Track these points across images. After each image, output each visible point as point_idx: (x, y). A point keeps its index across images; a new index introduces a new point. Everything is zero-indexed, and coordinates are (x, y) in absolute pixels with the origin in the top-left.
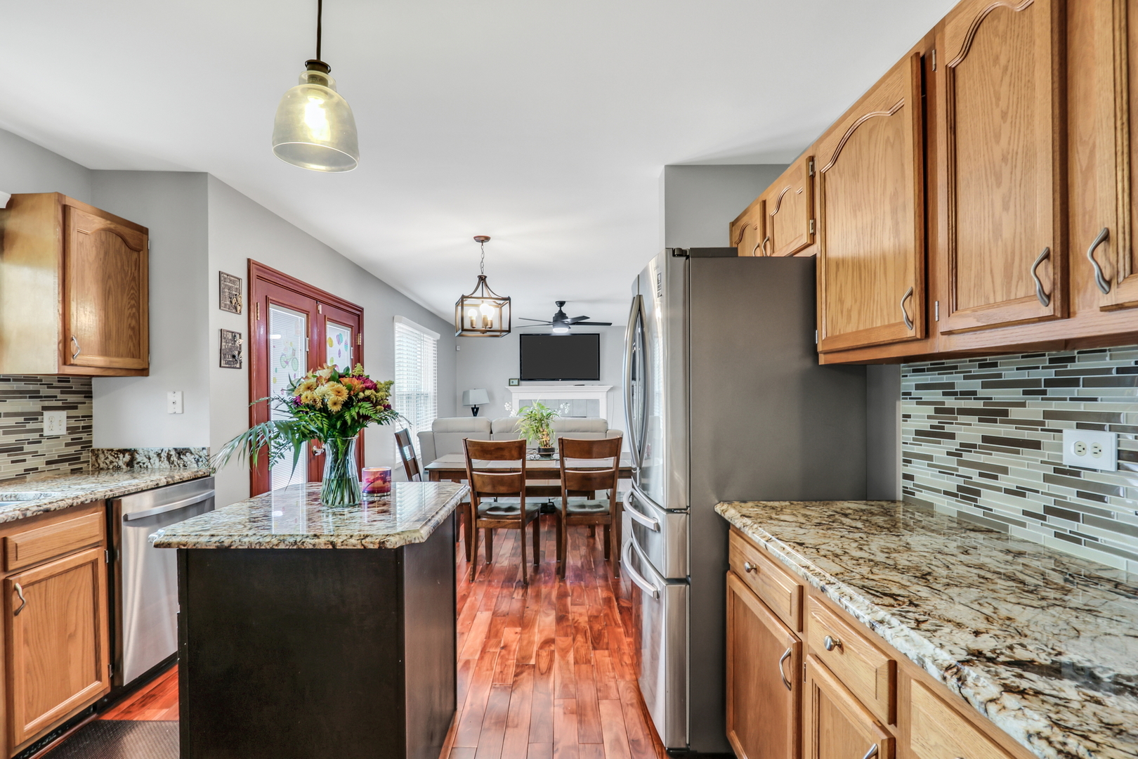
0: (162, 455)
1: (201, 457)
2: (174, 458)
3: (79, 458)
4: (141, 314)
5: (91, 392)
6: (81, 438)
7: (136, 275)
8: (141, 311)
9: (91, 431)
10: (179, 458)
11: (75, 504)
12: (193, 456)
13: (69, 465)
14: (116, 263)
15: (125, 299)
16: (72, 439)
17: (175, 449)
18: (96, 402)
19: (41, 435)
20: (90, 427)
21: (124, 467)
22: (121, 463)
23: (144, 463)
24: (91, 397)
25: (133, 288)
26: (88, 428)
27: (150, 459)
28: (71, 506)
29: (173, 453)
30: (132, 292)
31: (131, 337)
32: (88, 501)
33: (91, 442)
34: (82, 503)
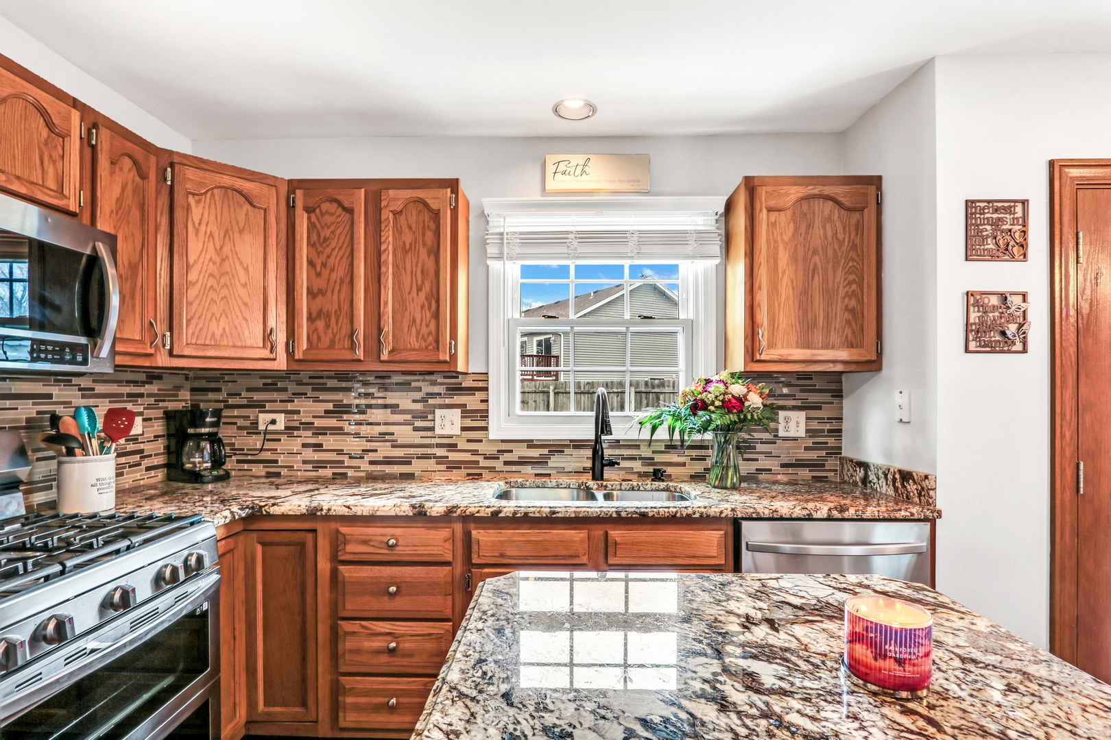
0: (889, 477)
1: (923, 488)
2: (898, 484)
3: (823, 465)
4: (865, 290)
5: (841, 391)
6: (827, 443)
7: (858, 241)
8: (865, 286)
9: (841, 436)
10: (903, 486)
11: (678, 515)
12: (915, 487)
13: (810, 471)
14: (825, 233)
15: (840, 274)
16: (813, 443)
17: (900, 471)
18: (846, 403)
19: (776, 436)
20: (840, 431)
21: (860, 484)
22: (858, 480)
23: (874, 484)
24: (842, 396)
25: (852, 259)
26: (837, 432)
27: (879, 479)
28: (674, 516)
29: (897, 476)
30: (850, 264)
33: (840, 448)
34: (687, 515)
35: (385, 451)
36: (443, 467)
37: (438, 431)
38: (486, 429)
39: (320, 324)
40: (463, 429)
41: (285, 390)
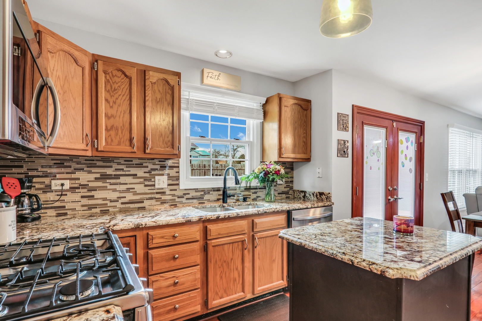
0: (314, 194)
1: (328, 197)
2: (318, 196)
3: (289, 193)
4: (308, 136)
5: (293, 168)
6: (289, 185)
7: (306, 120)
8: (308, 135)
9: (293, 183)
10: (320, 197)
11: (275, 211)
12: (325, 196)
13: (285, 195)
14: (298, 116)
15: (302, 131)
16: (286, 186)
17: (319, 192)
18: (295, 172)
19: (277, 184)
20: (293, 181)
21: (302, 198)
22: (301, 196)
23: (308, 197)
24: (293, 170)
25: (305, 126)
26: (292, 182)
27: (310, 196)
28: (274, 211)
29: (318, 194)
30: (304, 127)
31: (304, 146)
32: (280, 211)
33: (293, 187)
34: (278, 211)
35: (130, 197)
36: (159, 203)
37: (157, 186)
38: (178, 184)
39: (113, 133)
40: (169, 185)
41: (70, 167)
